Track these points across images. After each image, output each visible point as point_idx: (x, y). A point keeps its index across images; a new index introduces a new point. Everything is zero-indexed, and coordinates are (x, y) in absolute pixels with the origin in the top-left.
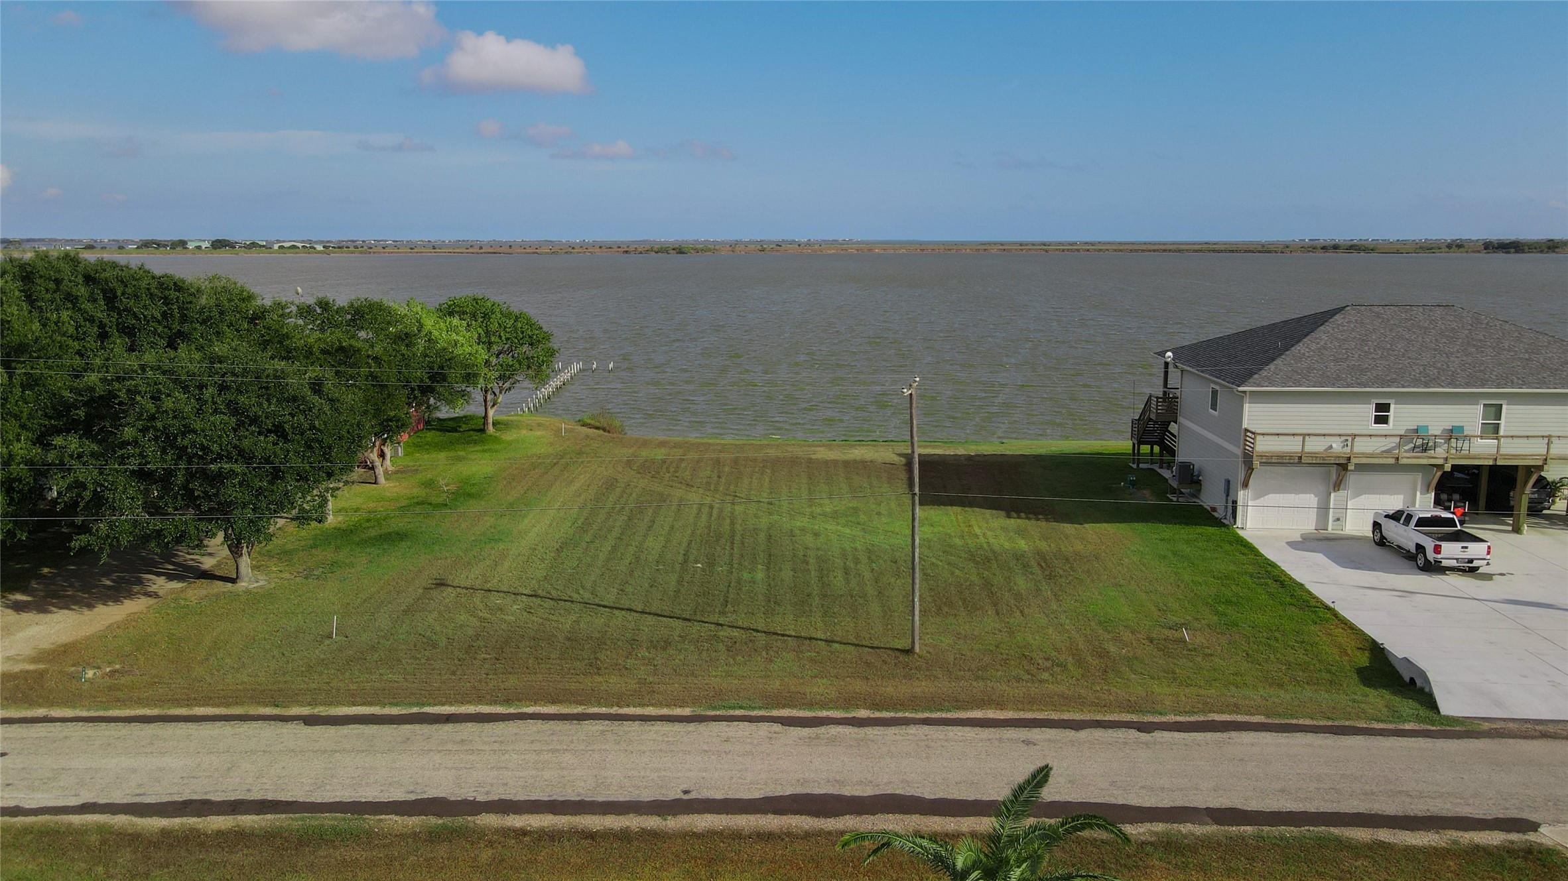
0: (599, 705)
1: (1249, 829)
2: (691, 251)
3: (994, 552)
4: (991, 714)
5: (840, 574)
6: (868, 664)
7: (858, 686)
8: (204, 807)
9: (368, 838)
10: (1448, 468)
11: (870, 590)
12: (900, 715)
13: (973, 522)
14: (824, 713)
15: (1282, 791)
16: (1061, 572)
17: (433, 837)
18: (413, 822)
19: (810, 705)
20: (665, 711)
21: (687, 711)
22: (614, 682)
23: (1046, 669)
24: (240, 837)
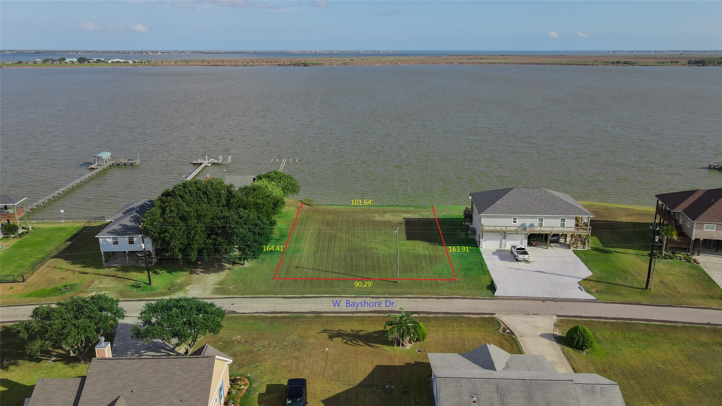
0: (336, 294)
1: (449, 315)
2: (311, 65)
3: (419, 255)
4: (411, 296)
5: (382, 261)
6: (388, 285)
7: (386, 290)
8: (276, 313)
9: (305, 317)
10: (529, 234)
11: (389, 266)
12: (393, 296)
13: (416, 245)
14: (379, 296)
15: (457, 309)
16: (434, 261)
17: (316, 317)
18: (312, 315)
19: (377, 294)
20: (349, 296)
21: (353, 296)
22: (337, 289)
23: (424, 286)
24: (284, 317)
